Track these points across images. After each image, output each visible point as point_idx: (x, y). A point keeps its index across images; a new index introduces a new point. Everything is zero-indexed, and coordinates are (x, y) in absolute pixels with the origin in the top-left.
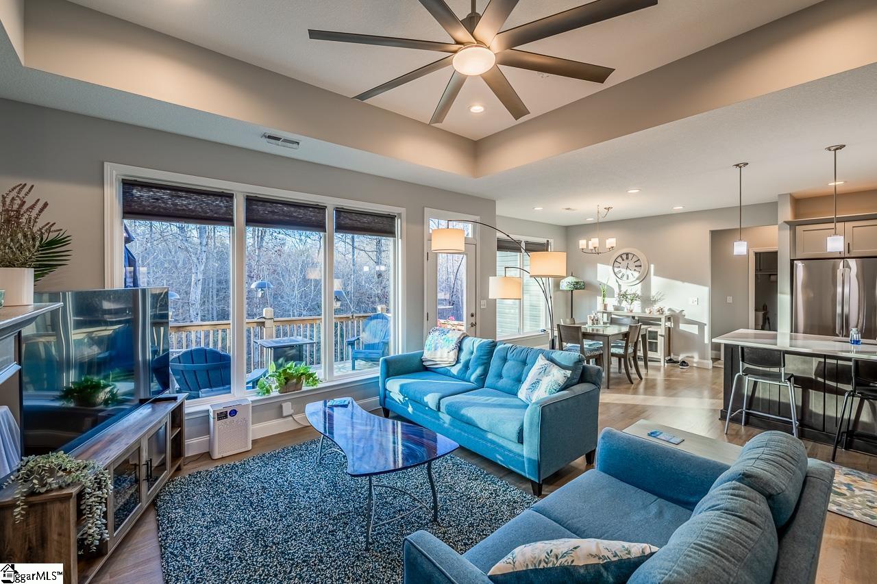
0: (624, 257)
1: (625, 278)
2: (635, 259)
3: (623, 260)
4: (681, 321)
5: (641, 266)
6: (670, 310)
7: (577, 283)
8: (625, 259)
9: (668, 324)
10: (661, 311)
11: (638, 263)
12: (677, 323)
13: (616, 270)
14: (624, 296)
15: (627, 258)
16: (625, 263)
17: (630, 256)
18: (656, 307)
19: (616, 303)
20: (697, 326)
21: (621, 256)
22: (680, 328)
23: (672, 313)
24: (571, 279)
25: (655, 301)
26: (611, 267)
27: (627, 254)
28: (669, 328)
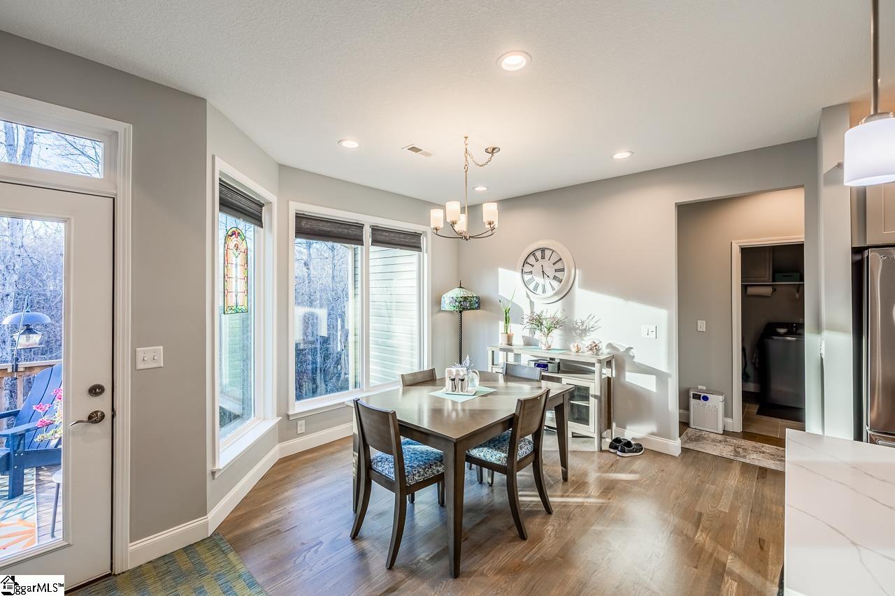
0: (539, 254)
1: (540, 290)
2: (554, 258)
3: (537, 260)
4: (627, 367)
5: (562, 270)
6: (610, 346)
7: (465, 299)
8: (539, 258)
9: (607, 372)
10: (595, 348)
11: (559, 266)
12: (620, 369)
13: (527, 277)
14: (537, 322)
15: (543, 257)
16: (538, 265)
17: (548, 253)
18: (587, 341)
19: (527, 333)
20: (654, 377)
21: (533, 253)
22: (627, 380)
23: (614, 352)
24: (457, 293)
25: (585, 331)
26: (519, 274)
27: (543, 250)
28: (609, 379)
